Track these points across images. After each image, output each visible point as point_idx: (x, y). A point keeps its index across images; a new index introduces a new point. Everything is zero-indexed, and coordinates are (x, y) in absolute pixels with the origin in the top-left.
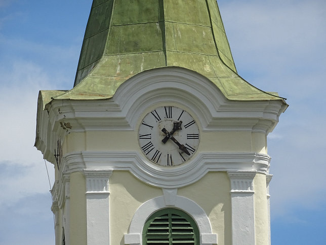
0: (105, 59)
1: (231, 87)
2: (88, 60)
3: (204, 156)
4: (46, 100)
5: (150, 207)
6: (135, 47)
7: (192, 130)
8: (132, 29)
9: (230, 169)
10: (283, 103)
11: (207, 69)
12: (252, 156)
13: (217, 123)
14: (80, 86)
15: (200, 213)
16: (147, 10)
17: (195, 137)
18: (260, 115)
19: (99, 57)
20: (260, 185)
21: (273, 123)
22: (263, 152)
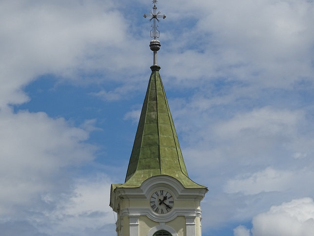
0: (137, 172)
1: (186, 183)
2: (130, 173)
3: (176, 210)
4: (114, 188)
5: (154, 230)
6: (149, 167)
7: (171, 200)
8: (148, 160)
9: (186, 215)
10: (206, 189)
11: (177, 176)
12: (194, 210)
13: (180, 197)
14: (128, 182)
15: (174, 232)
16: (154, 153)
17: (172, 202)
18: (198, 194)
19: (135, 171)
20: (198, 222)
21: (203, 197)
22: (199, 208)
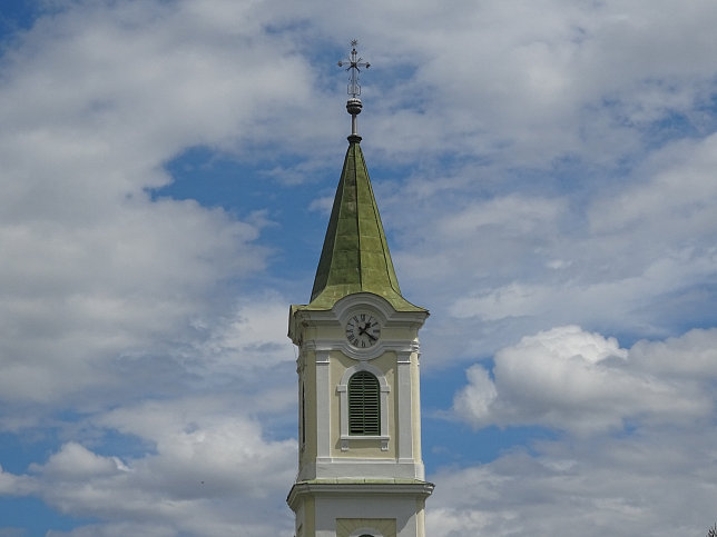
0: (327, 288)
1: (398, 304)
2: (317, 289)
3: (383, 343)
4: (294, 310)
5: (352, 371)
6: (345, 281)
7: (375, 328)
8: (343, 271)
9: (397, 350)
10: (427, 313)
11: (385, 293)
12: (410, 343)
13: (390, 324)
14: (314, 303)
15: (380, 375)
16: (351, 261)
17: (378, 331)
18: (414, 320)
19: (324, 287)
20: (414, 360)
21: (422, 324)
22: (416, 340)
